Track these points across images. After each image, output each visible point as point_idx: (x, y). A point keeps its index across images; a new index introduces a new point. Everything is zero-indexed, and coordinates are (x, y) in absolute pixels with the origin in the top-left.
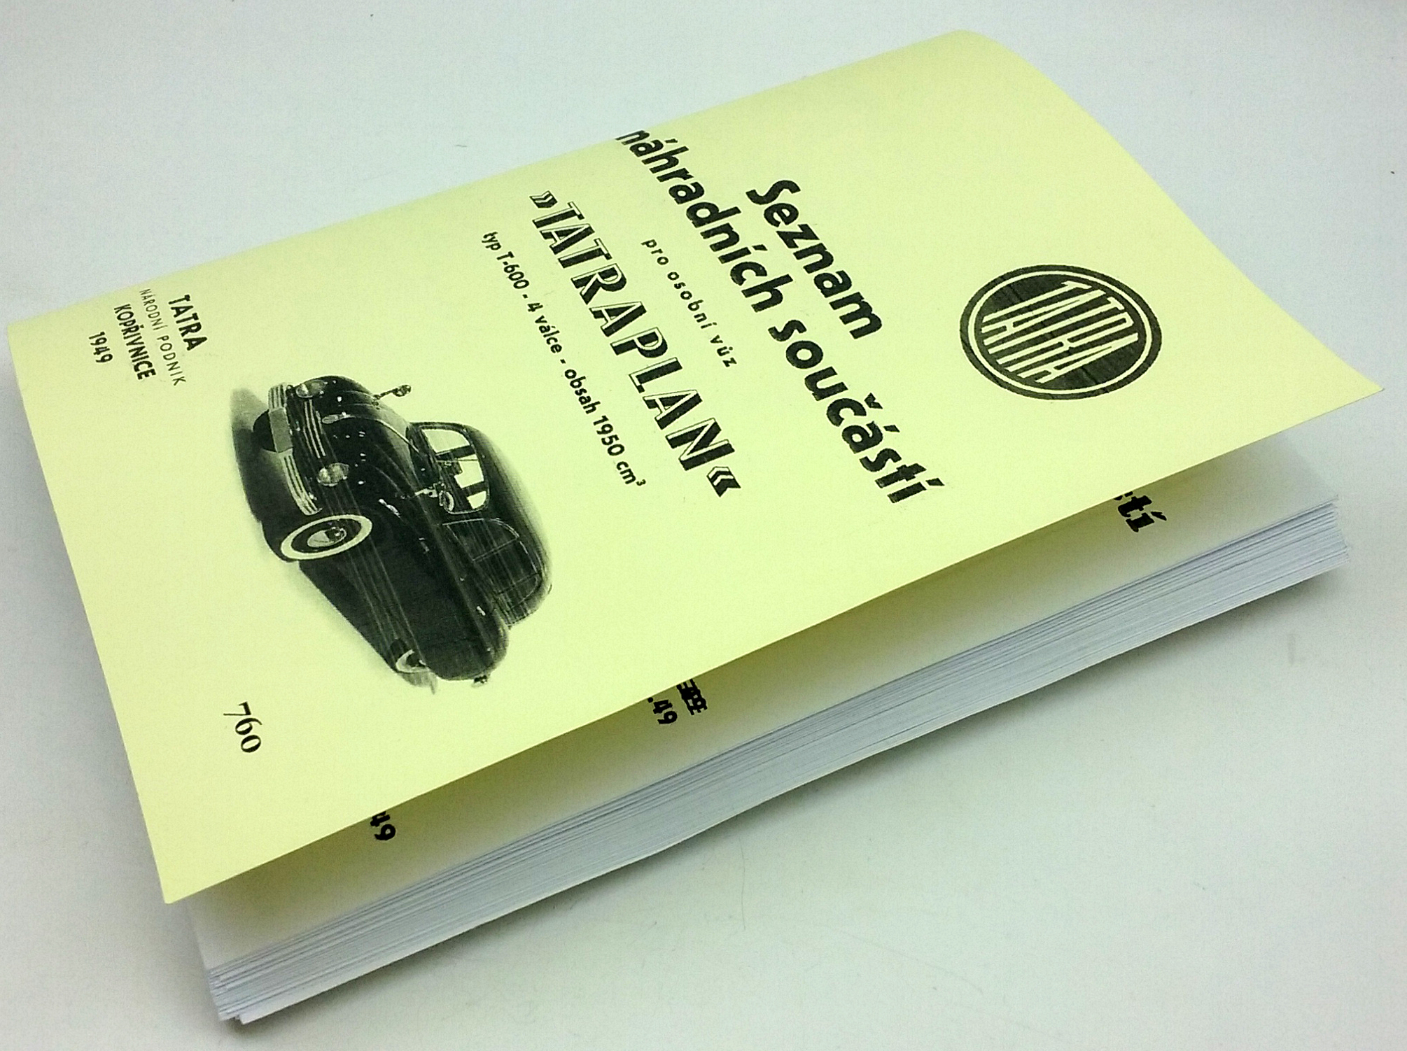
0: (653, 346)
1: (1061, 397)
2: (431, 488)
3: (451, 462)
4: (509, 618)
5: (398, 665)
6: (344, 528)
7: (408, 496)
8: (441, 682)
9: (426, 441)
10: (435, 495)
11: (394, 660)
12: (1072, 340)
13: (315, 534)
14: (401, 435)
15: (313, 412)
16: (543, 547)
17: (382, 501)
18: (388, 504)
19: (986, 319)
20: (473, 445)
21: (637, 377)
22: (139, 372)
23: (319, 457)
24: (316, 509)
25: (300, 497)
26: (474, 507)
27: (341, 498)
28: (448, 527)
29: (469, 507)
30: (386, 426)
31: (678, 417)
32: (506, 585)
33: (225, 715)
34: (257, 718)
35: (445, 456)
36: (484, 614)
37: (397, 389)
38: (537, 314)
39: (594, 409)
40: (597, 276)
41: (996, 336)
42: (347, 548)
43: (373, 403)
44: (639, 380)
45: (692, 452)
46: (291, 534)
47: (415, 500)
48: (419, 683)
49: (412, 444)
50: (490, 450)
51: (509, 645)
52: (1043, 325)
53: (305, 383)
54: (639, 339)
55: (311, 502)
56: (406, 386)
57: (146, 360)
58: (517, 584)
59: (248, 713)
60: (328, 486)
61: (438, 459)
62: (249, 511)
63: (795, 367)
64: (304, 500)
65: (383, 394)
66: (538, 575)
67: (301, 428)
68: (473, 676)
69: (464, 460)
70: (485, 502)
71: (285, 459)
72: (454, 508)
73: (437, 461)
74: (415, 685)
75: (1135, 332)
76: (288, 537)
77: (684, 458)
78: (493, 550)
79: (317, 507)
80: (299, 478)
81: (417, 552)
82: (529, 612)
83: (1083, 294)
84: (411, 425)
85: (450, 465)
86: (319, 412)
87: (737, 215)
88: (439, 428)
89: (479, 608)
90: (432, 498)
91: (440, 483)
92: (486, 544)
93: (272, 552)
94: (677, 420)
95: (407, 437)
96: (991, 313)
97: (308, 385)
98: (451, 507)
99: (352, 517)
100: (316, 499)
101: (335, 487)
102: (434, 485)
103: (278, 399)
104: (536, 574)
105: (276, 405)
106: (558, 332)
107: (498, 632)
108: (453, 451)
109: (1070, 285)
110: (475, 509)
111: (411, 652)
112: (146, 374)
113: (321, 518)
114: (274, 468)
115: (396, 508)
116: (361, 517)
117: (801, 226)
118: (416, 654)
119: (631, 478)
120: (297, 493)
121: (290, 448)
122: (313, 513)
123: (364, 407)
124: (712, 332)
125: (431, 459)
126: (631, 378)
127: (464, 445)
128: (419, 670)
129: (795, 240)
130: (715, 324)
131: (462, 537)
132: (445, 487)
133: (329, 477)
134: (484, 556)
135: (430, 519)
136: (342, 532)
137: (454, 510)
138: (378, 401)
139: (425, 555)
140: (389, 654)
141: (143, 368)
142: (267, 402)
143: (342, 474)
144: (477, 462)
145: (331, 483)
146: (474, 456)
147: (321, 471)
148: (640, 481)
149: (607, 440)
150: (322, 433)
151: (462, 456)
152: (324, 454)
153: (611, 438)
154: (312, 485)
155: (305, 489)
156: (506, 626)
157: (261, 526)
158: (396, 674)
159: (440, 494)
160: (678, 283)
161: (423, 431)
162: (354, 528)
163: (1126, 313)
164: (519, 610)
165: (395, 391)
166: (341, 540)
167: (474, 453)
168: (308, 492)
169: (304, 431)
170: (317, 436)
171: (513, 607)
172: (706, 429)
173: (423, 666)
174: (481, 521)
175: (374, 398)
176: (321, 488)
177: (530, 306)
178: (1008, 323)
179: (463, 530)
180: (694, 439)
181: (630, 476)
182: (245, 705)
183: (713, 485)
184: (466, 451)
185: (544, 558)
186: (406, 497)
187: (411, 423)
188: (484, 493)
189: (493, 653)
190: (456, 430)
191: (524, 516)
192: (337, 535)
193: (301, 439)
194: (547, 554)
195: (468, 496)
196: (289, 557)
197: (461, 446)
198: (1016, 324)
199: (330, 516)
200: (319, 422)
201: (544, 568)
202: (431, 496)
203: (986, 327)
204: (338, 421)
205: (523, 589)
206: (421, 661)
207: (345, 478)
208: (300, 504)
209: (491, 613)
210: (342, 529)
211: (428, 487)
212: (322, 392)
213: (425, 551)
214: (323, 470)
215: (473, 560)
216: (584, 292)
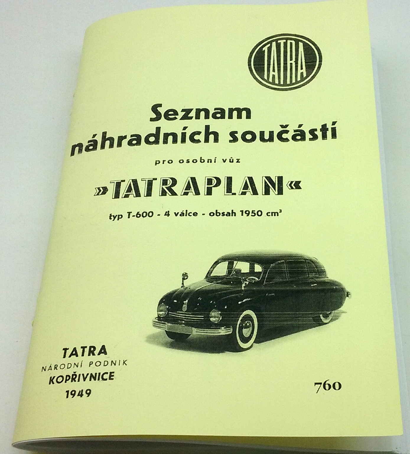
0: (214, 182)
1: (316, 74)
2: (243, 283)
3: (233, 271)
4: (323, 276)
5: (325, 321)
6: (246, 321)
7: (243, 292)
8: (342, 309)
9: (217, 276)
10: (247, 283)
11: (322, 322)
12: (291, 60)
13: (243, 333)
14: (209, 285)
15: (177, 313)
16: (294, 254)
17: (240, 303)
18: (243, 301)
19: (266, 78)
20: (229, 261)
21: (227, 193)
22: (108, 379)
23: (203, 319)
24: (230, 328)
25: (221, 332)
26: (261, 271)
27: (230, 317)
28: (266, 283)
29: (260, 273)
30: (201, 288)
31: (255, 187)
32: (306, 272)
33: (317, 393)
34: (325, 381)
35: (229, 272)
36: (316, 284)
37: (183, 278)
38: (172, 214)
39: (235, 213)
40: (164, 187)
41: (276, 79)
42: (257, 323)
43: (185, 289)
44: (229, 192)
45: (275, 189)
46: (238, 342)
47: (245, 291)
48: (339, 316)
49: (216, 282)
50: (235, 255)
51: (336, 280)
52: (279, 64)
53: (158, 312)
54: (207, 185)
55: (225, 329)
56: (183, 274)
57: (101, 374)
58: (307, 268)
59: (321, 384)
60: (220, 320)
61: (230, 275)
62: (217, 354)
63: (253, 142)
64: (223, 332)
65: (183, 284)
66: (306, 260)
67: (183, 321)
68: (345, 297)
69: (235, 266)
70: (261, 266)
71: (197, 332)
72: (257, 278)
73: (230, 276)
74: (339, 318)
75: (298, 42)
76: (239, 343)
77: (277, 193)
78: (286, 272)
79: (229, 328)
80: (210, 330)
81: (272, 298)
82: (323, 269)
83: (271, 48)
84: (206, 279)
85: (235, 272)
86: (178, 311)
87: (161, 129)
88: (213, 269)
89: (312, 285)
90: (248, 284)
91: (242, 279)
92: (282, 273)
93: (243, 352)
94: (257, 188)
95: (211, 283)
96: (264, 76)
97: (159, 310)
98: (257, 279)
99: (242, 316)
100: (225, 327)
101: (222, 318)
102: (242, 281)
103: (161, 325)
104: (305, 261)
105: (164, 327)
106: (187, 211)
107: (328, 282)
108: (228, 268)
109: (265, 49)
110: (262, 271)
111: (321, 315)
112: (110, 376)
113: (236, 328)
114: (200, 338)
115: (247, 298)
116: (244, 313)
117: (182, 111)
118: (323, 314)
119: (276, 214)
120: (218, 333)
121: (192, 328)
122: (232, 330)
123: (185, 294)
124: (219, 160)
125: (228, 278)
126: (226, 195)
127: (227, 264)
128: (332, 315)
129: (188, 116)
130: (216, 158)
131: (274, 280)
132: (246, 278)
133: (216, 318)
134: (288, 275)
135: (258, 288)
136: (247, 322)
137: (259, 278)
138: (185, 287)
139: (275, 296)
140: (318, 324)
141: (106, 376)
142: (161, 330)
143: (217, 313)
144: (238, 262)
145: (220, 318)
146: (235, 262)
147: (211, 320)
148: (280, 211)
149: (253, 214)
150: (191, 314)
151: (233, 266)
152: (203, 316)
153: (252, 213)
154: (218, 326)
155: (218, 329)
156: (326, 279)
157: (227, 352)
158: (329, 324)
159: (248, 280)
160: (186, 161)
161: (211, 275)
162: (248, 318)
163: (288, 41)
164: (321, 272)
165: (184, 279)
166: (251, 324)
167: (234, 262)
168: (220, 329)
169: (186, 320)
170: (191, 316)
171: (318, 274)
172: (266, 181)
173: (330, 313)
174: (269, 271)
175: (182, 288)
176: (219, 323)
177: (165, 215)
178: (272, 73)
179: (270, 279)
180: (269, 187)
181: (275, 214)
182: (316, 384)
183: (295, 189)
184: (231, 264)
185: (299, 255)
186: (243, 293)
187: (205, 279)
188: (255, 265)
189: (337, 287)
190: (218, 264)
191: (275, 255)
192: (248, 324)
193: (189, 323)
194: (298, 254)
195: (254, 271)
196: (250, 346)
197: (227, 265)
198: (274, 71)
199: (237, 324)
200: (184, 313)
201: (304, 257)
202: (247, 284)
203: (270, 80)
204: (187, 305)
205: (310, 267)
206: (328, 313)
207: (220, 312)
208: (224, 334)
209: (317, 282)
210: (246, 322)
211: (241, 284)
212: (167, 307)
213: (273, 295)
214: (211, 319)
215: (287, 280)
216: (170, 194)
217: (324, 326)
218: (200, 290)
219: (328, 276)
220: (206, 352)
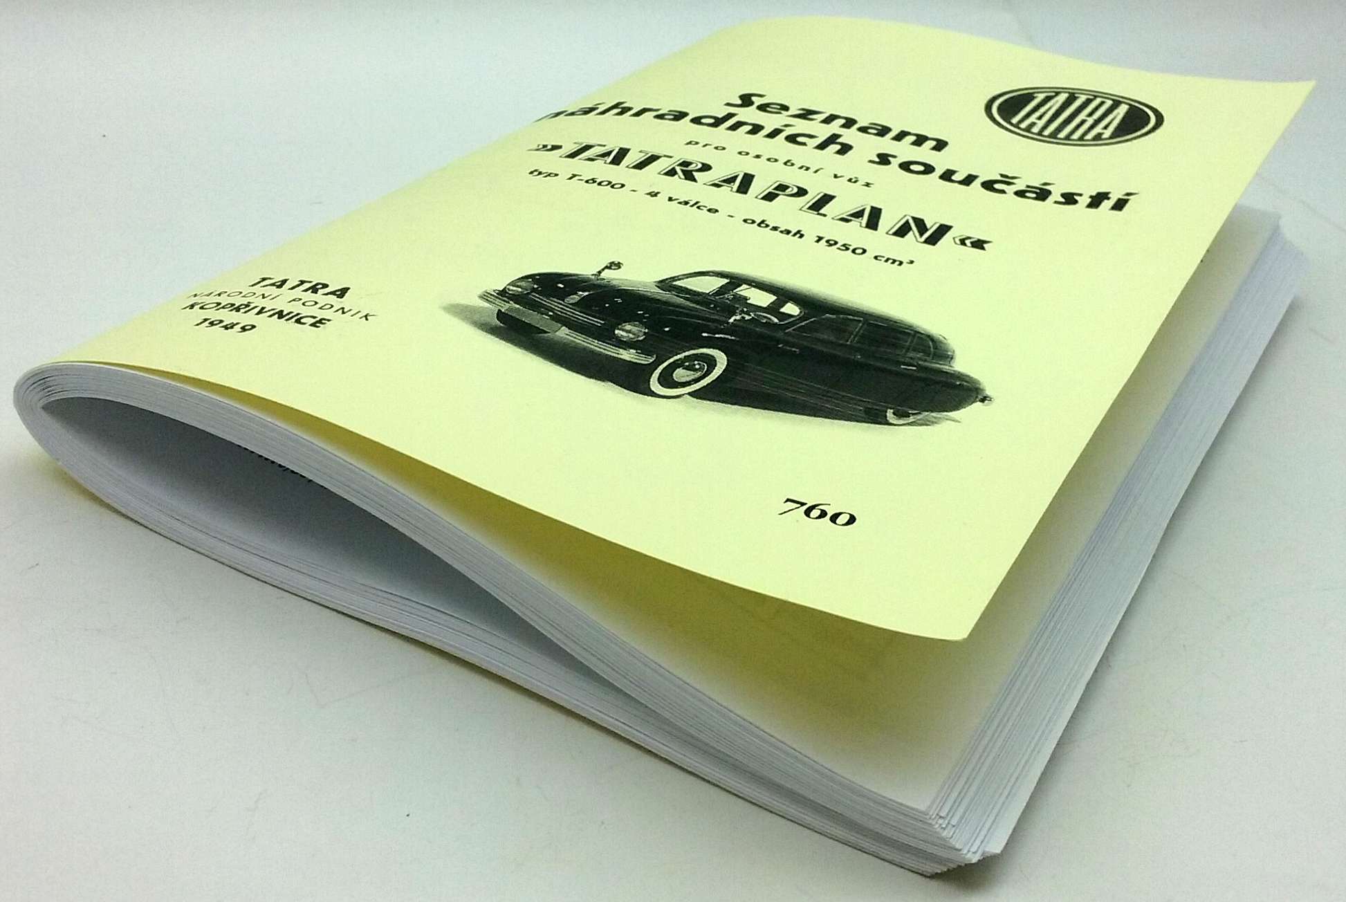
0: (792, 191)
2: (738, 314)
3: (729, 294)
4: (943, 362)
5: (894, 421)
6: (695, 360)
8: (953, 414)
9: (687, 289)
10: (748, 318)
11: (885, 421)
12: (1087, 117)
13: (675, 373)
14: (657, 291)
15: (548, 300)
16: (896, 318)
17: (705, 335)
18: (715, 334)
20: (733, 280)
21: (807, 209)
22: (309, 325)
23: (600, 325)
25: (622, 355)
26: (795, 315)
27: (664, 344)
28: (793, 331)
29: (791, 315)
30: (635, 290)
31: (879, 221)
32: (901, 347)
33: (781, 514)
34: (819, 503)
35: (720, 293)
36: (914, 368)
37: (607, 266)
38: (663, 196)
39: (803, 235)
40: (678, 168)
42: (720, 372)
43: (598, 280)
44: (812, 210)
45: (921, 236)
46: (652, 380)
47: (734, 325)
48: (935, 422)
49: (676, 294)
50: (754, 279)
51: (971, 375)
52: (1056, 115)
53: (508, 285)
54: (773, 190)
55: (637, 354)
56: (613, 262)
57: (301, 316)
58: (910, 343)
59: (803, 504)
60: (638, 340)
61: (718, 296)
62: (583, 376)
63: (922, 176)
64: (628, 355)
65: (600, 272)
66: (918, 334)
67: (552, 312)
68: (975, 400)
69: (741, 291)
70: (800, 309)
71: (567, 334)
72: (779, 320)
73: (717, 298)
74: (934, 425)
75: (1120, 104)
76: (651, 383)
77: (922, 240)
78: (855, 333)
79: (649, 356)
80: (600, 343)
81: (790, 354)
82: (950, 353)
83: (1055, 97)
84: (657, 283)
85: (732, 297)
86: (554, 298)
87: (737, 116)
88: (688, 278)
89: (903, 367)
90: (748, 320)
91: (741, 309)
92: (843, 331)
93: (650, 397)
95: (665, 291)
96: (1013, 119)
97: (513, 284)
98: (776, 321)
99: (693, 352)
100: (639, 351)
101: (644, 339)
102: (738, 311)
103: (498, 301)
104: (915, 334)
105: (503, 305)
106: (699, 202)
107: (947, 373)
108: (721, 287)
109: (1041, 96)
110: (798, 315)
111: (890, 411)
112: (318, 322)
113: (664, 362)
114: (565, 344)
115: (727, 335)
116: (701, 349)
117: (798, 109)
118: (897, 410)
119: (898, 263)
120: (614, 353)
121: (561, 327)
122: (650, 360)
123: (592, 284)
124: (826, 173)
125: (709, 298)
126: (804, 211)
127: (726, 282)
128: (918, 418)
130: (822, 169)
131: (815, 334)
132: (750, 311)
133: (630, 335)
134: (853, 338)
135: (766, 332)
136: (699, 364)
138: (601, 277)
139: (798, 353)
140: (874, 420)
141: (308, 321)
142: (491, 306)
143: (641, 329)
144: (754, 289)
145: (639, 337)
146: (745, 286)
148: (909, 262)
149: (843, 248)
150: (579, 310)
151: (735, 289)
152: (602, 322)
153: (843, 246)
155: (619, 348)
156: (947, 367)
158: (901, 426)
159: (753, 315)
160: (754, 156)
161: (676, 282)
162: (711, 362)
163: (1098, 98)
164: (942, 356)
165: (608, 268)
166: (706, 369)
167: (742, 284)
168: (624, 349)
169: (560, 314)
170: (579, 313)
171: (931, 356)
172: (912, 222)
173: (918, 413)
174: (815, 320)
175: (594, 277)
176: (633, 343)
177: (645, 194)
178: (1031, 120)
179: (808, 329)
180: (911, 229)
181: (895, 262)
182: (789, 500)
183: (969, 247)
184: (732, 285)
185: (908, 323)
186: (725, 326)
187: (655, 282)
188: (790, 304)
189: (965, 384)
190: (706, 276)
191: (850, 306)
192: (697, 367)
193: (564, 319)
194: (905, 321)
195: (779, 310)
196: (672, 395)
197: (723, 284)
198: (1039, 119)
199: (671, 358)
200: (564, 304)
201: (917, 328)
202: (746, 319)
203: (1021, 125)
204: (582, 299)
205: (920, 344)
206: (910, 412)
207: (647, 331)
208: (628, 359)
209: (918, 366)
210: (696, 362)
211: (734, 314)
212: (535, 286)
213: (795, 351)
214: (617, 332)
215: (848, 343)
216: (683, 177)
217: (886, 426)
218: (632, 292)
219: (953, 365)
220: (561, 366)
